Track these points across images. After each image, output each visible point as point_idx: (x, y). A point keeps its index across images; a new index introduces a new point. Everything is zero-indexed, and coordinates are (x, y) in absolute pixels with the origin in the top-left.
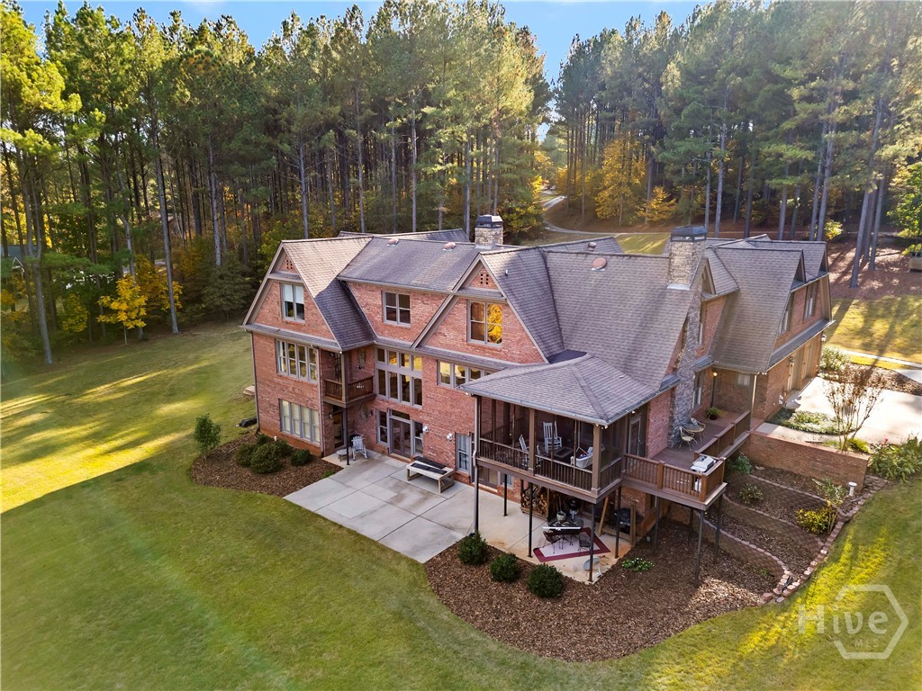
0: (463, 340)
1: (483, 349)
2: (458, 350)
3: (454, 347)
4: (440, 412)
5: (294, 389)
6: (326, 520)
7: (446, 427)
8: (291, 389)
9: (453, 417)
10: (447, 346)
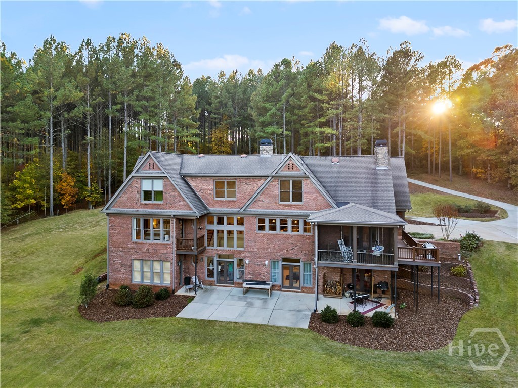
0: (276, 203)
1: (291, 206)
2: (273, 209)
3: (270, 208)
4: (258, 249)
5: (148, 249)
6: (222, 321)
7: (263, 258)
8: (145, 250)
9: (269, 250)
10: (264, 208)
